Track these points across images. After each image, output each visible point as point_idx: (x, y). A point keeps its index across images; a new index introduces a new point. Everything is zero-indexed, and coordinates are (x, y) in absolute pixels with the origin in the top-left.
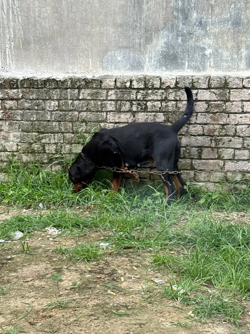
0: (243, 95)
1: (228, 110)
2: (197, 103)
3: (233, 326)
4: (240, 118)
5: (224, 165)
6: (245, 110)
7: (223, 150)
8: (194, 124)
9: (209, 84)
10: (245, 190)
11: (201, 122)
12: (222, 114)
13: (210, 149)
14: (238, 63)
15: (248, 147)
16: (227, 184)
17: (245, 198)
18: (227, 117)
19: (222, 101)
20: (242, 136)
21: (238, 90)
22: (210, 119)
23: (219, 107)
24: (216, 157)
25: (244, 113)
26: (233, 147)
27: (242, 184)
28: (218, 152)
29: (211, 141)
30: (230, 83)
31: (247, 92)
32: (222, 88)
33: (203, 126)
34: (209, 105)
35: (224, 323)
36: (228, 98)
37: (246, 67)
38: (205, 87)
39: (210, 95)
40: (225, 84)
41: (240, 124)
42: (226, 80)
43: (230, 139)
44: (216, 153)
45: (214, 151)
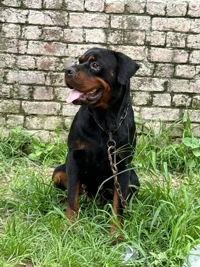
0: (84, 21)
1: (66, 39)
2: (28, 27)
4: (81, 49)
5: (61, 109)
6: (87, 39)
7: (60, 89)
8: (24, 54)
9: (42, 3)
11: (33, 52)
12: (59, 43)
13: (44, 88)
16: (65, 132)
18: (65, 47)
19: (59, 26)
21: (79, 14)
22: (44, 49)
23: (56, 34)
24: (52, 98)
25: (86, 44)
28: (54, 92)
29: (45, 77)
30: (69, 4)
31: (89, 16)
32: (59, 9)
33: (36, 58)
34: (42, 32)
36: (66, 24)
38: (38, 8)
39: (45, 17)
40: (62, 5)
44: (52, 94)
45: (50, 90)
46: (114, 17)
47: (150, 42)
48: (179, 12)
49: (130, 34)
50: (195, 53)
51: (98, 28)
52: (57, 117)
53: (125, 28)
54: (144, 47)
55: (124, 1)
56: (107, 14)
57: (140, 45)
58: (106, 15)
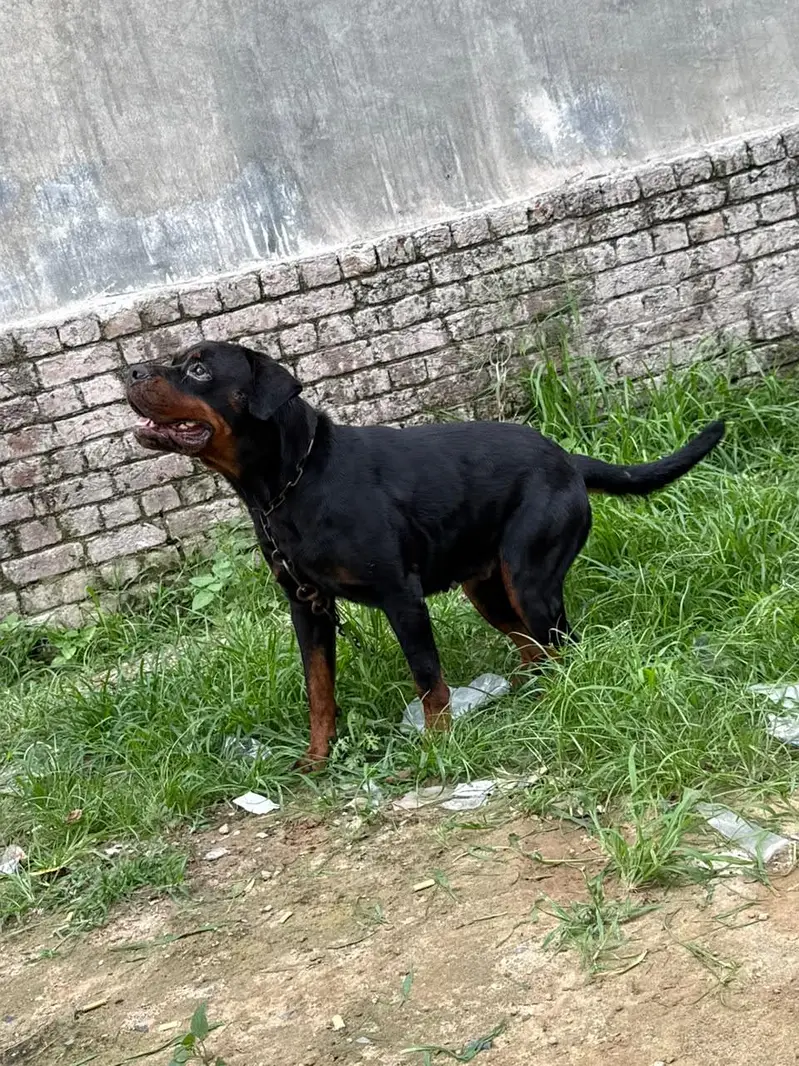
0: (71, 369)
1: (47, 414)
3: (177, 900)
4: (84, 424)
5: (86, 552)
6: (89, 402)
7: (70, 515)
10: (156, 596)
12: (37, 426)
13: (36, 522)
14: (32, 292)
15: (129, 490)
16: (110, 595)
17: (163, 615)
18: (50, 431)
19: (23, 394)
20: (104, 466)
21: (54, 358)
22: (10, 448)
23: (22, 411)
24: (60, 537)
25: (90, 411)
26: (92, 499)
27: (144, 581)
28: (59, 525)
29: (32, 502)
30: (28, 346)
31: (77, 357)
32: (11, 362)
35: (152, 903)
36: (36, 385)
37: (56, 299)
40: (15, 351)
41: (90, 440)
42: (15, 341)
43: (77, 484)
44: (56, 529)
45: (49, 524)
46: (126, 342)
48: (247, 295)
50: (304, 362)
51: (103, 374)
52: (82, 571)
53: (155, 357)
55: (135, 308)
56: (111, 341)
58: (108, 344)
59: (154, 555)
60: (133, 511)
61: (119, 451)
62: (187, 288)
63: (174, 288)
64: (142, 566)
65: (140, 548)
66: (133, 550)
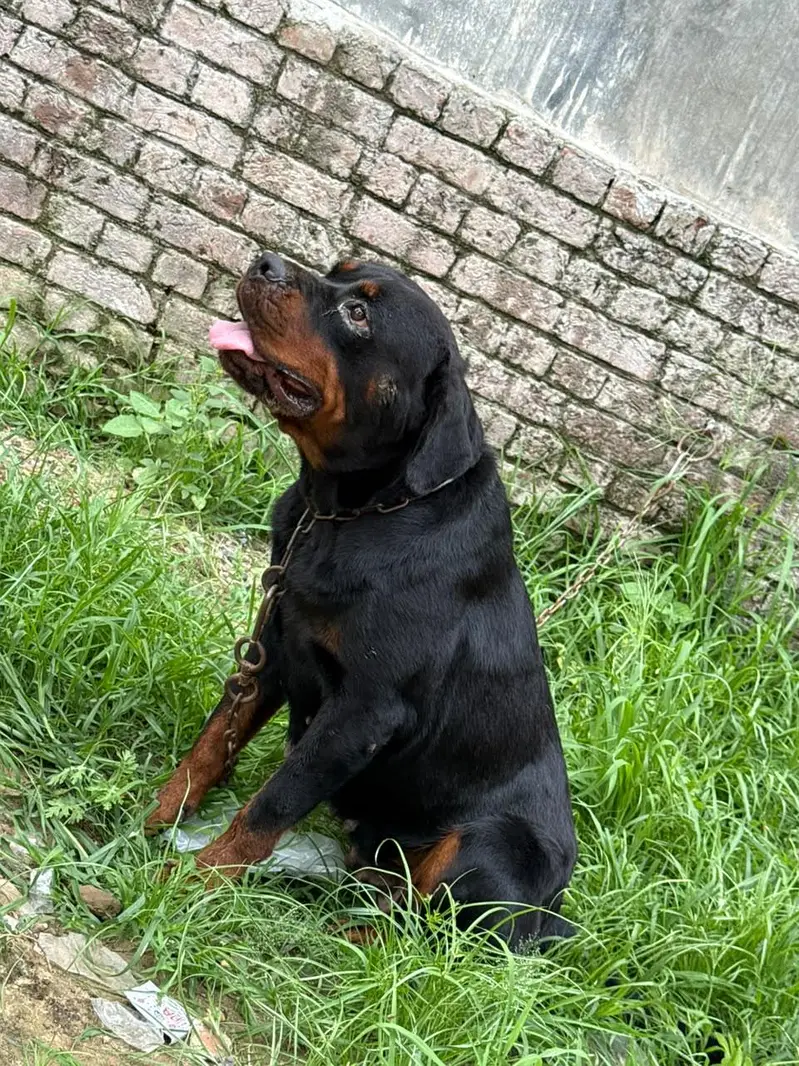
0: (209, 39)
1: (138, 66)
4: (169, 114)
5: (49, 258)
6: (197, 94)
7: (67, 202)
10: (84, 375)
11: (27, 62)
12: (115, 71)
13: (22, 177)
15: (156, 233)
16: (34, 328)
17: (73, 402)
18: (126, 89)
19: (131, 21)
20: (151, 181)
21: (201, 11)
22: (63, 69)
23: (113, 39)
24: (34, 217)
25: (188, 106)
26: (105, 206)
27: (86, 347)
28: (45, 202)
29: (37, 150)
31: (226, 32)
33: (30, 81)
34: (78, 15)
36: (154, 23)
41: (161, 138)
43: (104, 175)
44: (37, 203)
45: (35, 191)
46: (296, 64)
47: (366, 179)
48: (476, 130)
49: (321, 131)
50: (474, 262)
51: (239, 76)
52: (27, 276)
53: (314, 110)
54: (345, 186)
55: (340, 34)
56: (281, 47)
57: (336, 176)
58: (274, 49)
59: (121, 327)
60: (141, 260)
61: (183, 179)
62: (418, 63)
63: (403, 50)
64: (99, 329)
65: (113, 307)
66: (104, 303)
